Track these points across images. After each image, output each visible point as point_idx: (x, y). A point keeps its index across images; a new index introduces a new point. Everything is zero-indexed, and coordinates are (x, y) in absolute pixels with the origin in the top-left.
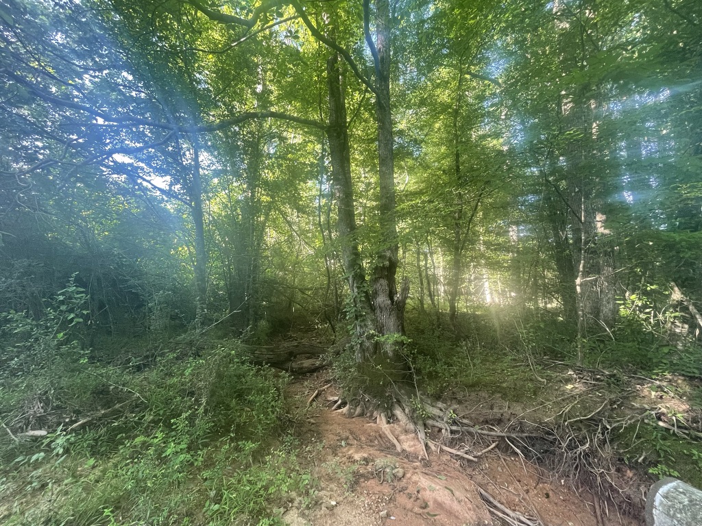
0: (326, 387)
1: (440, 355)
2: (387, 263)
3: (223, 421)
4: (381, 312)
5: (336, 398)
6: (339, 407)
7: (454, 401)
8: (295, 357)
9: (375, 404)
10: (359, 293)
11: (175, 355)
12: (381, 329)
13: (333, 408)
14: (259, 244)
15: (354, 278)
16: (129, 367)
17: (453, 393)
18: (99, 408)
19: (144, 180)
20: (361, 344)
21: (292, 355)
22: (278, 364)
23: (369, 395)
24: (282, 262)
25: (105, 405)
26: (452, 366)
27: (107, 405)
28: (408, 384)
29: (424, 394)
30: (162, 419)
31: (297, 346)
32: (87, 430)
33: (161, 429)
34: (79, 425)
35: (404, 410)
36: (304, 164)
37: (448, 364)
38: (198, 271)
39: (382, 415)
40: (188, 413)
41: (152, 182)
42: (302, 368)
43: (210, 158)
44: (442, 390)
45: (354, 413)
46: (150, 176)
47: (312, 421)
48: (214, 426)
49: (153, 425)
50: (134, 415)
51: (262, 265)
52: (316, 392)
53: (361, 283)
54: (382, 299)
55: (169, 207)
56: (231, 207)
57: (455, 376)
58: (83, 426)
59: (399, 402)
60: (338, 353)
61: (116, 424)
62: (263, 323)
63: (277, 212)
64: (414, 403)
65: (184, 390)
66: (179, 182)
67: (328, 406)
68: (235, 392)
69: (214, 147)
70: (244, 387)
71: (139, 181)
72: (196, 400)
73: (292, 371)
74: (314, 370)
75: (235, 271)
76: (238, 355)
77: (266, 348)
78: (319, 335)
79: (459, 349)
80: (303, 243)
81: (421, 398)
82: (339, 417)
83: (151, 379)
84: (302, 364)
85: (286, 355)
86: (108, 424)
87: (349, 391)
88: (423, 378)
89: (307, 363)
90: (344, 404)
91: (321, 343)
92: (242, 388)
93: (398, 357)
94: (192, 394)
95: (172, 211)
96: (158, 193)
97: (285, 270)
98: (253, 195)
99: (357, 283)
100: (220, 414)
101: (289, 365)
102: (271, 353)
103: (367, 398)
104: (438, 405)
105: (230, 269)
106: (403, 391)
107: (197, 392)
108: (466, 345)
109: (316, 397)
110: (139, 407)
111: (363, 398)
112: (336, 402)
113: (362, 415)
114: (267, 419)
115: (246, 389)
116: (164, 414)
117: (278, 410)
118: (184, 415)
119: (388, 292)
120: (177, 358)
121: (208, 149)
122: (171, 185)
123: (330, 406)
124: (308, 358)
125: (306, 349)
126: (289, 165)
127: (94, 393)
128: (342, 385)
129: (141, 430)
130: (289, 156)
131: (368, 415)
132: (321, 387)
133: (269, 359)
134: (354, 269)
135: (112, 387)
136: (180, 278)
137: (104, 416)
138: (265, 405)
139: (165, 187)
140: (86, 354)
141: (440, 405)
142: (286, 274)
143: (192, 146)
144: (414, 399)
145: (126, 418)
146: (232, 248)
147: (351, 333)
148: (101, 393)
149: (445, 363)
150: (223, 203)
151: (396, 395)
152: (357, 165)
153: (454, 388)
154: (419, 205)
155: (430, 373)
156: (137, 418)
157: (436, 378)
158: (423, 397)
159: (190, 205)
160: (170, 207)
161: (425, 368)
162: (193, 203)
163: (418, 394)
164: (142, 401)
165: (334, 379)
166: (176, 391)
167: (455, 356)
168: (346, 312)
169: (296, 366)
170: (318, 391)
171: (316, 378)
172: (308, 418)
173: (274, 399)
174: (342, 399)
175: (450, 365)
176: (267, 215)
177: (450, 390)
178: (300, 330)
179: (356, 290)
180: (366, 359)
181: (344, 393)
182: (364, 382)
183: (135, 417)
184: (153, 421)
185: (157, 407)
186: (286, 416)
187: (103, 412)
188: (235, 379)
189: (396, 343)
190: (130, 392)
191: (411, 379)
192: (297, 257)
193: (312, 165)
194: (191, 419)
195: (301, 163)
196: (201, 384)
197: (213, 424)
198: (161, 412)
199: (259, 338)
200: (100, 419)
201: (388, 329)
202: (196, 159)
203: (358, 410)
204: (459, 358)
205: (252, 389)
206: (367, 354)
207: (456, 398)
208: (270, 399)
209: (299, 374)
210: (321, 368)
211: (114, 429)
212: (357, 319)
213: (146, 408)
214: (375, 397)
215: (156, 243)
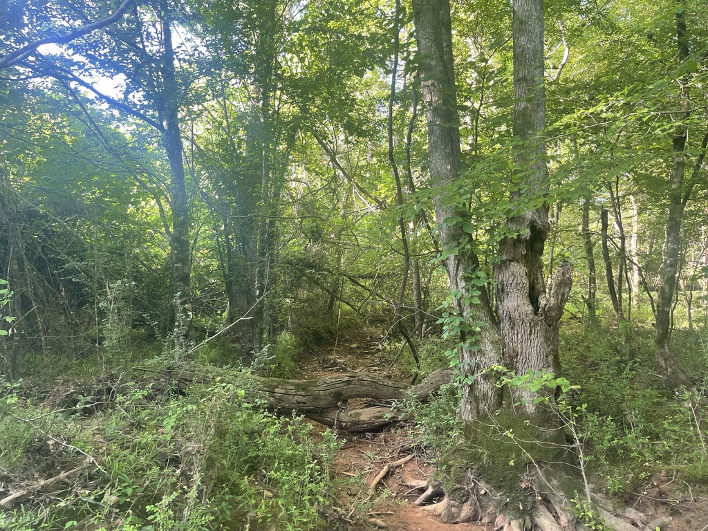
0: (403, 460)
1: (632, 417)
2: (526, 233)
3: (228, 512)
4: (513, 328)
5: (423, 484)
6: (429, 501)
7: (662, 509)
8: (345, 401)
9: (499, 502)
10: (468, 290)
11: (145, 392)
12: (512, 360)
13: (418, 501)
14: (277, 195)
15: (459, 260)
16: (76, 412)
17: (661, 493)
18: (36, 476)
19: (82, 83)
20: (472, 387)
21: (340, 398)
22: (315, 413)
23: (487, 482)
24: (317, 227)
25: (44, 471)
26: (658, 438)
27: (48, 471)
28: (566, 469)
29: (600, 491)
30: (130, 502)
31: (349, 382)
32: (23, 510)
33: (129, 519)
34: (11, 501)
35: (557, 518)
36: (359, 37)
37: (650, 434)
38: (176, 245)
39: (513, 523)
40: (173, 497)
41: (95, 86)
42: (358, 423)
43: (189, 36)
44: (637, 485)
45: (459, 515)
46: (91, 75)
47: (379, 522)
48: (213, 520)
49: (117, 510)
50: (87, 492)
51: (283, 233)
52: (386, 468)
53: (473, 271)
54: (515, 303)
55: (122, 130)
56: (228, 126)
57: (666, 458)
58: (16, 503)
59: (546, 502)
60: (424, 400)
61: (62, 504)
62: (286, 337)
63: (309, 134)
64: (578, 506)
65: (163, 455)
66: (140, 84)
67: (407, 497)
68: (246, 462)
69: (196, 17)
70: (260, 453)
71: (73, 85)
72: (183, 474)
73: (340, 428)
74: (378, 428)
75: (237, 243)
76: (250, 397)
77: (292, 384)
78: (385, 362)
79: (675, 406)
80: (355, 190)
81: (592, 499)
82: (429, 519)
83: (109, 432)
84: (358, 414)
85: (330, 398)
86: (51, 502)
87: (448, 471)
88: (598, 460)
89: (367, 415)
90: (438, 495)
91: (389, 377)
92: (258, 456)
93: (545, 416)
94: (176, 461)
95: (128, 136)
96: (105, 106)
97: (323, 242)
98: (266, 105)
99: (465, 269)
100: (223, 500)
101: (333, 416)
102: (303, 393)
103: (483, 488)
104: (627, 515)
105: (227, 239)
106: (555, 482)
107: (184, 460)
108: (691, 398)
109: (385, 477)
110: (94, 479)
111: (476, 489)
112: (422, 490)
113: (473, 519)
114: (301, 514)
115: (264, 456)
116: (134, 495)
117: (321, 499)
118: (166, 500)
119: (527, 289)
120: (150, 398)
121: (185, 20)
122: (127, 93)
123: (411, 497)
124: (370, 405)
125: (365, 388)
126: (329, 43)
127: (28, 451)
128: (434, 460)
129: (100, 519)
130: (331, 24)
131: (486, 520)
132: (393, 459)
133: (299, 403)
134: (459, 244)
135: (50, 442)
136: (146, 255)
137: (45, 489)
138: (298, 489)
139: (117, 95)
140: (14, 388)
141: (632, 513)
142: (324, 248)
143: (159, 16)
144: (580, 500)
145: (77, 496)
146: (231, 201)
147: (452, 364)
148: (39, 451)
149: (645, 433)
150: (214, 120)
151: (542, 487)
152: (462, 34)
153: (662, 482)
154: (604, 115)
155: (612, 450)
156: (92, 498)
157: (624, 460)
158: (598, 496)
159: (160, 127)
160: (126, 129)
161: (602, 439)
162: (165, 123)
163: (587, 489)
164: (98, 472)
165: (418, 448)
166: (151, 455)
167: (665, 419)
168: (442, 325)
169: (347, 419)
170: (389, 468)
171: (383, 443)
172: (371, 516)
173: (312, 479)
174: (434, 487)
175: (655, 437)
176: (291, 141)
177: (653, 486)
178: (351, 351)
179: (462, 284)
180: (481, 416)
181: (437, 475)
182: (476, 458)
183: (89, 495)
184: (117, 505)
185: (121, 481)
186: (335, 511)
187: (42, 482)
188: (245, 438)
189: (544, 391)
190: (78, 453)
191: (573, 458)
192: (344, 217)
193: (373, 38)
194: (177, 506)
195: (352, 35)
196: (191, 446)
197: (212, 518)
198: (129, 491)
199: (280, 364)
200: (39, 493)
201: (527, 361)
202: (167, 41)
203: (466, 510)
204: (675, 423)
205: (274, 457)
206: (483, 406)
207: (665, 504)
208: (306, 478)
209: (353, 433)
210: (393, 423)
211: (60, 512)
212: (463, 339)
213: (106, 481)
214: (499, 488)
215: (105, 195)
